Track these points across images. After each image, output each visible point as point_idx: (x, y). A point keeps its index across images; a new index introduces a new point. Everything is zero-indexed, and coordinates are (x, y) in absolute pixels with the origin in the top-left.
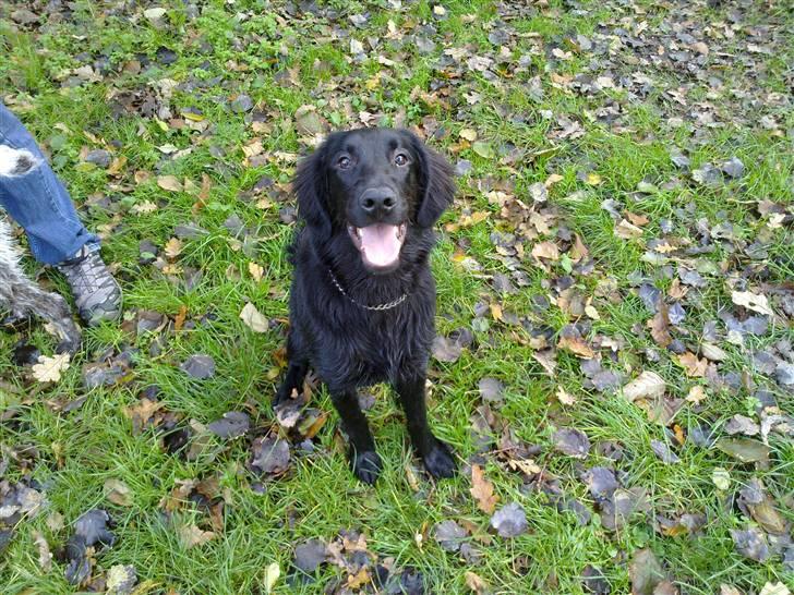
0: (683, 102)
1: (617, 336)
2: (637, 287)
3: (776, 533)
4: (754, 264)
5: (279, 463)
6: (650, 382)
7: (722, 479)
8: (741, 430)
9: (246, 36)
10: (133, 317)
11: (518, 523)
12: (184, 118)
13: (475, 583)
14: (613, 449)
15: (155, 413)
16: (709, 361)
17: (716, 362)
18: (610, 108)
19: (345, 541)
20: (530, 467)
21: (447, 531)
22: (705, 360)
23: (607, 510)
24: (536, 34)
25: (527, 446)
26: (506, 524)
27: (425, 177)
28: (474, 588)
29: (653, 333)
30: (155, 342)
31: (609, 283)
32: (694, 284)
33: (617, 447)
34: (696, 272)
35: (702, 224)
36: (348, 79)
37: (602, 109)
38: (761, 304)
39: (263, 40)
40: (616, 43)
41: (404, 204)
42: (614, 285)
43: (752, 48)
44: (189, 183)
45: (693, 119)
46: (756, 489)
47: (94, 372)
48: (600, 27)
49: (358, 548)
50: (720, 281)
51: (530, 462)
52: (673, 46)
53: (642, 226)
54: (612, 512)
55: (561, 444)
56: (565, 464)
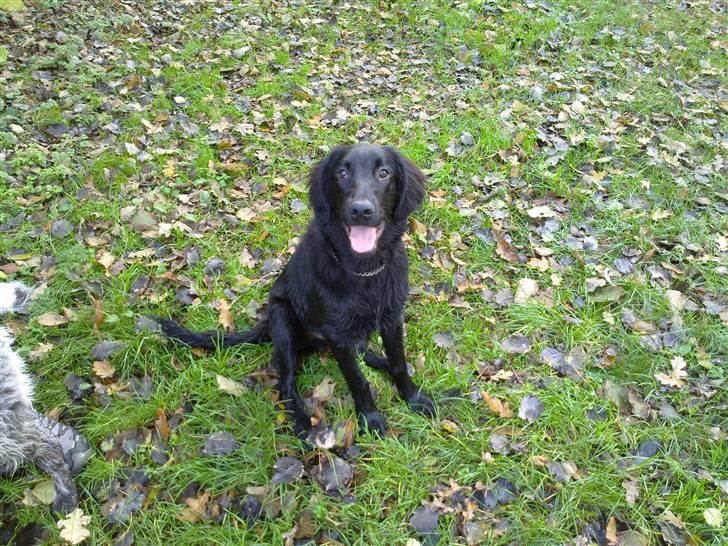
0: (403, 110)
1: (486, 269)
2: (472, 234)
3: (653, 333)
4: (524, 191)
5: (346, 475)
6: (527, 286)
7: (609, 317)
8: (596, 285)
9: (19, 172)
10: (112, 444)
11: (534, 408)
12: (14, 262)
13: (541, 460)
14: (541, 336)
15: (206, 504)
16: (546, 257)
17: (551, 256)
18: (364, 129)
19: (441, 494)
20: (505, 375)
21: (497, 441)
22: (544, 259)
23: (569, 372)
24: (269, 96)
25: (492, 364)
26: (528, 413)
27: (403, 183)
28: (542, 464)
29: (502, 257)
30: (154, 453)
31: (455, 239)
32: (502, 217)
33: (543, 333)
34: (498, 209)
35: (476, 179)
36: (144, 176)
37: (359, 132)
38: (546, 211)
39: (37, 170)
40: (330, 86)
41: (381, 212)
42: (459, 238)
43: (416, 62)
44: (69, 312)
45: (417, 119)
46: (629, 314)
47: (117, 507)
48: (309, 77)
49: (455, 490)
50: (513, 209)
51: (502, 371)
52: (366, 76)
53: (443, 197)
54: (573, 371)
55: (511, 349)
56: (525, 359)
